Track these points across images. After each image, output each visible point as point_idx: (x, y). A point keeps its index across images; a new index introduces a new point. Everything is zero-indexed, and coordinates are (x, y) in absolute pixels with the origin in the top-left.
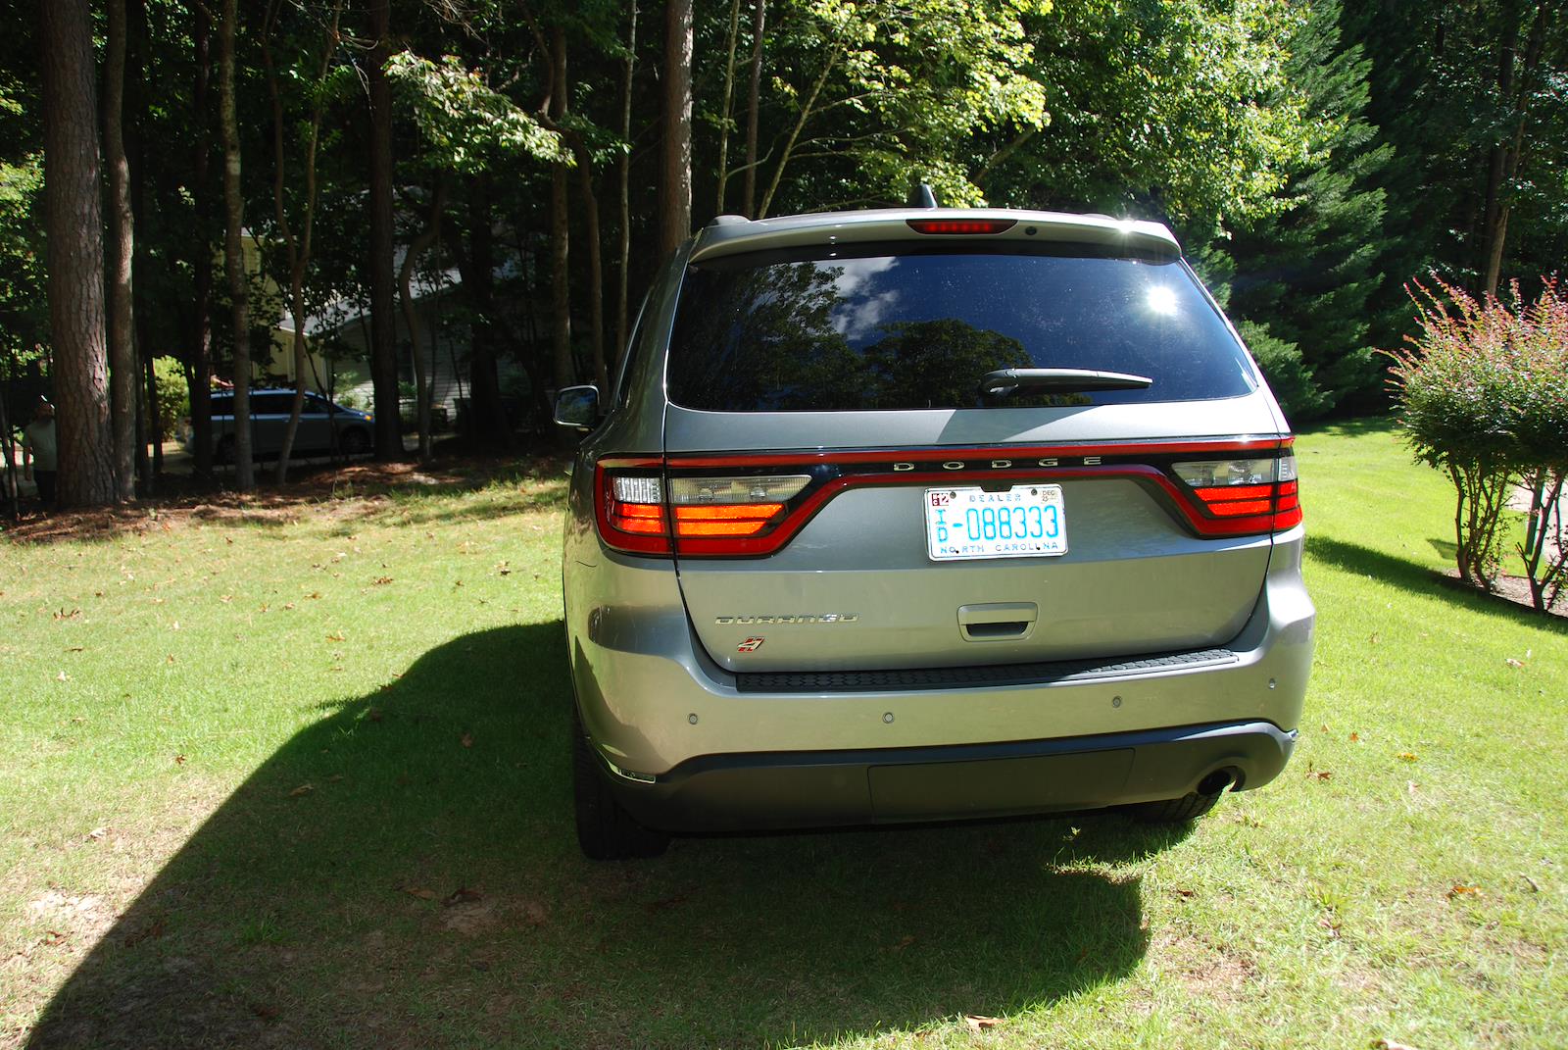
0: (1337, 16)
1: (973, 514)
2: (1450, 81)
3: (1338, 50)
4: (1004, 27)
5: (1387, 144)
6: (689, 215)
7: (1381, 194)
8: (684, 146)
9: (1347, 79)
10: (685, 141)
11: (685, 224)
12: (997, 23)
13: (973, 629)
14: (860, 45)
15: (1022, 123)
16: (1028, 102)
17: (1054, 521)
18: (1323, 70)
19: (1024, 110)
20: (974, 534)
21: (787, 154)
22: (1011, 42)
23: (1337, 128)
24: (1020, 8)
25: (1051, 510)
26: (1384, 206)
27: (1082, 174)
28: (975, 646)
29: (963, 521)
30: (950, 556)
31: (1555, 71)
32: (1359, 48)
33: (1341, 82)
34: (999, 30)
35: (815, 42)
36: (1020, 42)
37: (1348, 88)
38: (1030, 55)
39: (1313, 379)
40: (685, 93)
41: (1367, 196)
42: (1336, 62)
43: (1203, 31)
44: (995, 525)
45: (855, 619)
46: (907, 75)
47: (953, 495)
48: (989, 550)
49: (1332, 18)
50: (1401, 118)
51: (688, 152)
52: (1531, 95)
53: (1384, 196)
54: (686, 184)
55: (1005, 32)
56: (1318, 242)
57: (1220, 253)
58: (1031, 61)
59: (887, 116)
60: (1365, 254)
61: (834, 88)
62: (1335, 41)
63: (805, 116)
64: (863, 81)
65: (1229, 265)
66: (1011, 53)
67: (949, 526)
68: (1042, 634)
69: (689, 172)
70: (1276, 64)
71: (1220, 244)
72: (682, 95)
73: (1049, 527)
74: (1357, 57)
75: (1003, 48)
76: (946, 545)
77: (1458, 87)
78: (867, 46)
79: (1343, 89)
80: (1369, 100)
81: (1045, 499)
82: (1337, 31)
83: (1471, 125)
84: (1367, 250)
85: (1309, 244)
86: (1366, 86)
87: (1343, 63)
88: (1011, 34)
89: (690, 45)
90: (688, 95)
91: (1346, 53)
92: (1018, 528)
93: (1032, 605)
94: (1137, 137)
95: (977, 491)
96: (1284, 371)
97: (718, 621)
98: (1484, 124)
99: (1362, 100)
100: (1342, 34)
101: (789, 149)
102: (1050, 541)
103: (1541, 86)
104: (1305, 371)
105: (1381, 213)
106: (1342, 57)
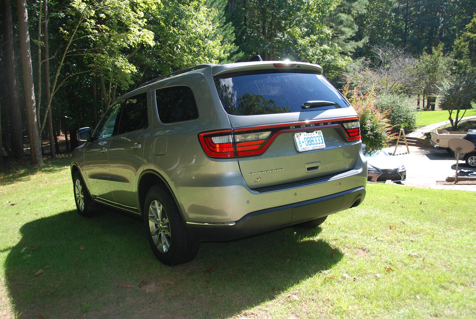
0: (223, 13)
1: (305, 139)
2: (251, 34)
3: (225, 23)
4: (137, 13)
5: (242, 52)
6: (32, 76)
8: (28, 51)
9: (229, 32)
10: (28, 49)
11: (31, 80)
12: (135, 12)
13: (309, 169)
14: (88, 17)
15: (146, 44)
16: (148, 38)
17: (322, 139)
18: (222, 29)
19: (147, 40)
20: (307, 144)
21: (65, 54)
22: (139, 18)
23: (231, 47)
24: (144, 7)
25: (321, 137)
27: (156, 62)
28: (309, 174)
29: (304, 141)
30: (303, 150)
31: (279, 32)
32: (231, 23)
33: (228, 33)
34: (135, 14)
35: (63, 16)
36: (143, 18)
37: (230, 35)
38: (146, 22)
40: (27, 31)
42: (225, 27)
43: (195, 16)
44: (310, 142)
45: (283, 169)
46: (108, 28)
47: (300, 134)
48: (311, 148)
49: (222, 14)
50: (242, 44)
51: (30, 53)
52: (274, 38)
54: (30, 65)
55: (137, 15)
58: (146, 24)
59: (100, 42)
61: (79, 32)
62: (224, 21)
63: (71, 41)
64: (90, 30)
66: (140, 22)
67: (301, 142)
68: (322, 169)
69: (31, 61)
70: (215, 27)
72: (26, 32)
73: (321, 141)
74: (230, 26)
75: (138, 20)
76: (302, 147)
77: (254, 35)
78: (91, 18)
79: (228, 35)
80: (235, 38)
81: (319, 134)
82: (225, 18)
83: (260, 46)
86: (234, 34)
87: (227, 27)
88: (139, 16)
89: (27, 14)
90: (28, 32)
91: (227, 24)
92: (315, 142)
93: (320, 162)
94: (177, 49)
95: (305, 133)
97: (250, 174)
98: (264, 46)
99: (233, 39)
100: (226, 19)
101: (65, 53)
102: (322, 145)
103: (276, 36)
106: (226, 25)
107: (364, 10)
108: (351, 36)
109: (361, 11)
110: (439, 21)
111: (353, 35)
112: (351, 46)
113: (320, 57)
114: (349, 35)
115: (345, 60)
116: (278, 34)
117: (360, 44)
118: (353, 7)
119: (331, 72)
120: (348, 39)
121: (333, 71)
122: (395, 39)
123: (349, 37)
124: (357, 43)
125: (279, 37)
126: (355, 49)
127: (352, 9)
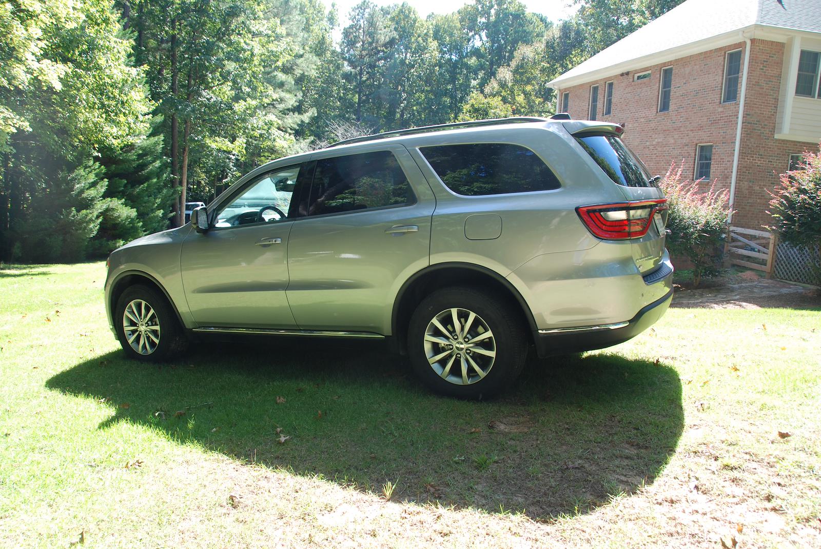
5: (160, 114)
7: (162, 137)
26: (163, 143)
39: (142, 227)
41: (156, 138)
53: (163, 138)
56: (138, 159)
57: (97, 164)
60: (157, 165)
65: (102, 170)
71: (96, 159)
84: (157, 164)
85: (134, 160)
96: (130, 223)
104: (139, 222)
105: (161, 146)
107: (313, 71)
108: (292, 105)
109: (307, 71)
110: (401, 97)
111: (295, 105)
112: (293, 120)
113: (264, 132)
114: (291, 104)
115: (285, 140)
116: (204, 93)
117: (306, 118)
118: (297, 65)
119: (264, 156)
120: (288, 110)
121: (266, 154)
122: (347, 116)
123: (290, 107)
124: (301, 117)
125: (204, 97)
126: (298, 125)
127: (294, 67)
